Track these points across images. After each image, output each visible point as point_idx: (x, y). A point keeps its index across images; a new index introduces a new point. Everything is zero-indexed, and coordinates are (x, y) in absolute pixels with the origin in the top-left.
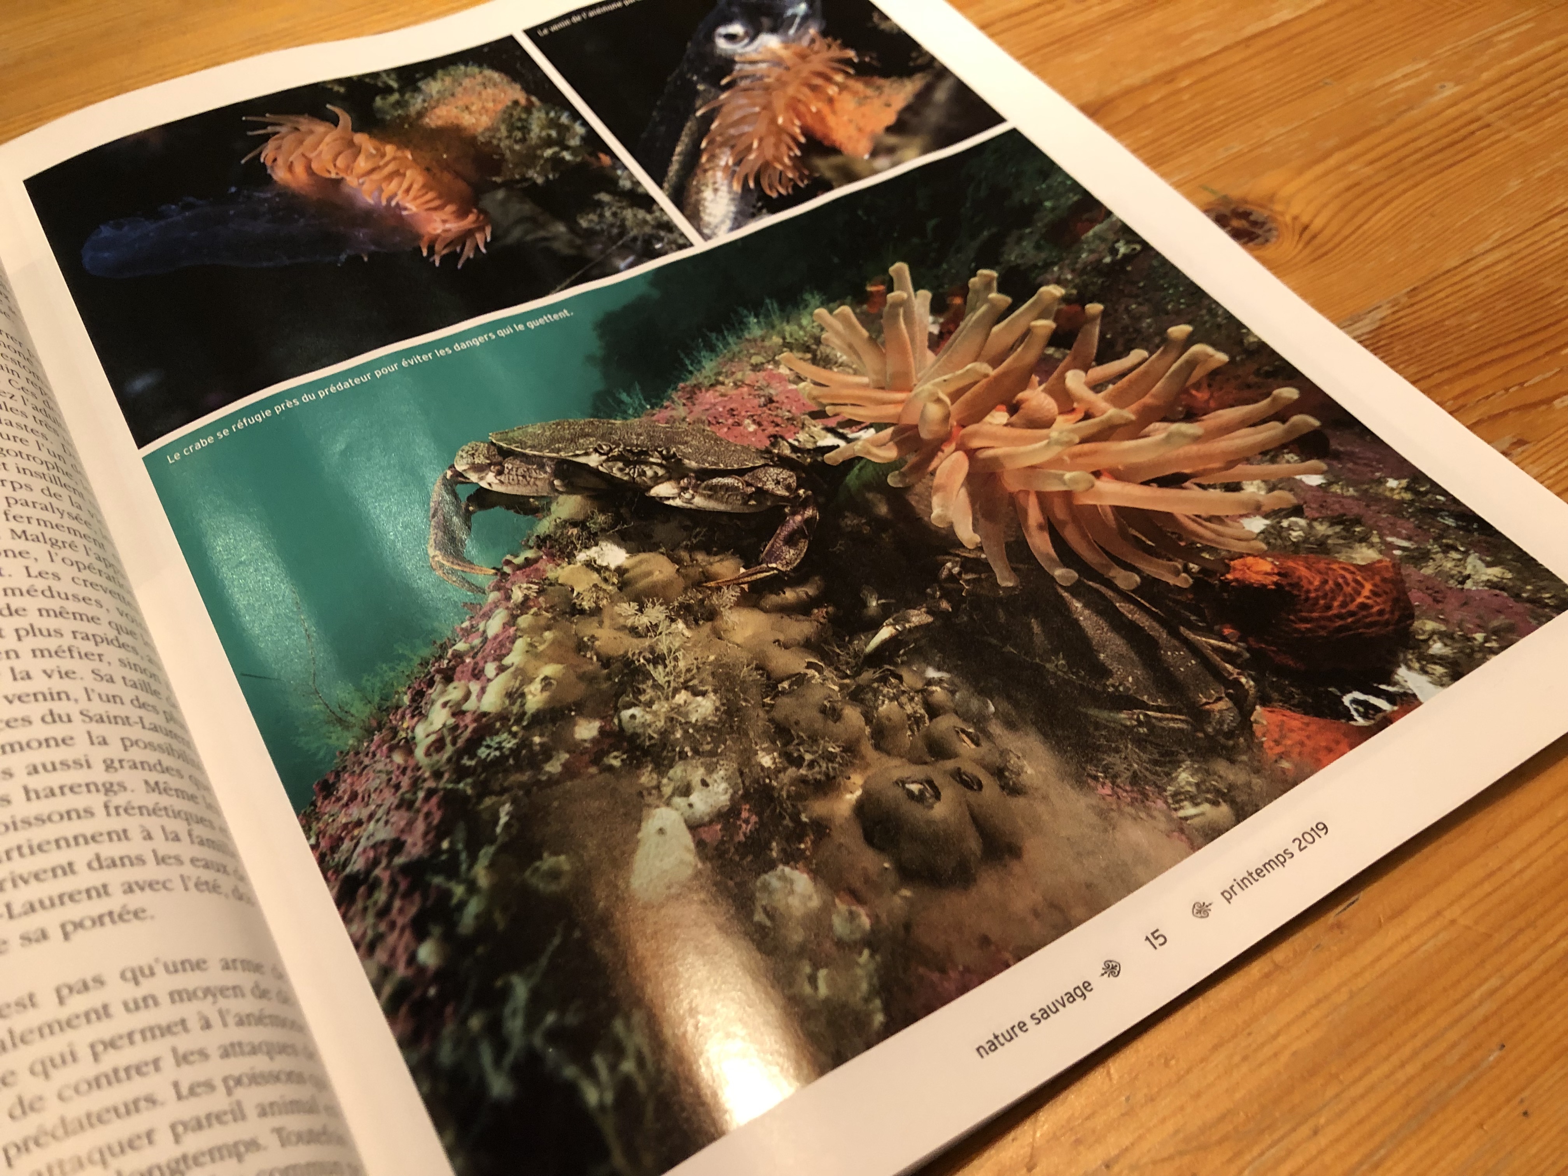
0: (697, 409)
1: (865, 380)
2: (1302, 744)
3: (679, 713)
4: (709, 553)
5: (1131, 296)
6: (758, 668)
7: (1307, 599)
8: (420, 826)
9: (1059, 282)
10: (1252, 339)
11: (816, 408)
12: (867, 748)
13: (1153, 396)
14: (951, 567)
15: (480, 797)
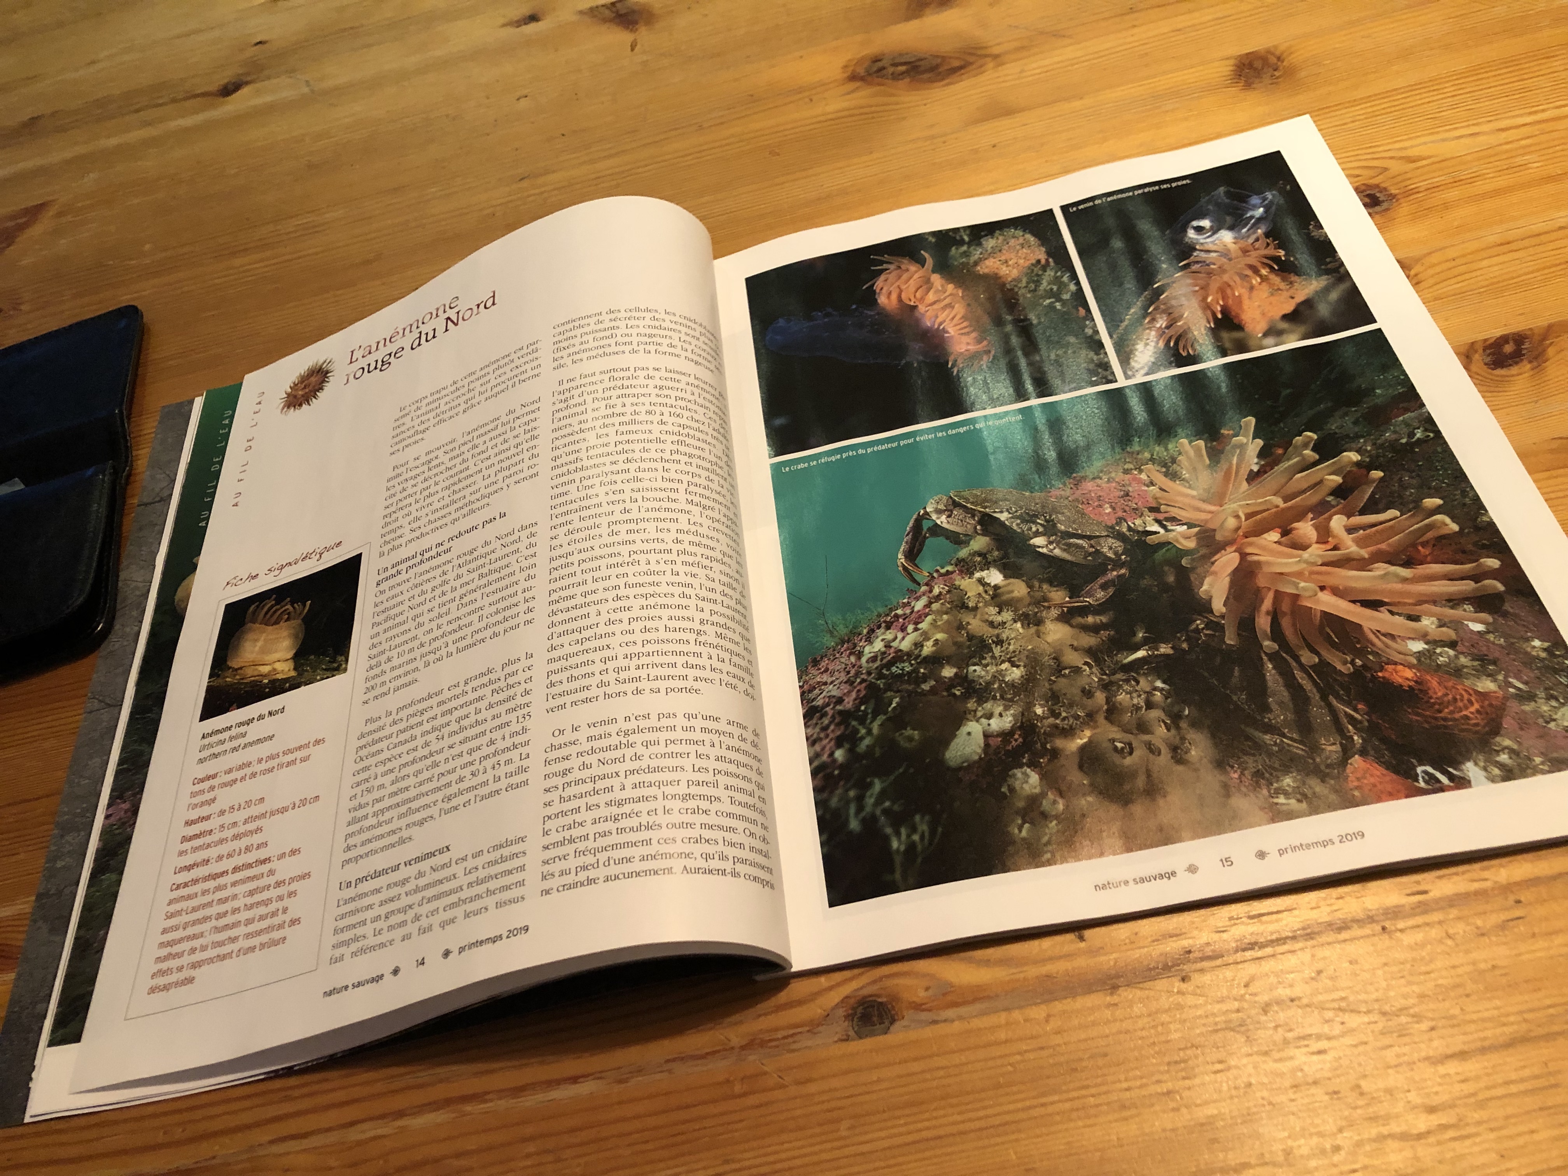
0: (1079, 492)
1: (1194, 493)
2: (1374, 786)
3: (1001, 674)
4: (1051, 585)
5: (1408, 470)
6: (1054, 658)
7: (1428, 702)
8: (854, 695)
9: (1358, 451)
10: (1485, 519)
11: (1154, 505)
12: (1101, 719)
13: (1389, 545)
14: (1199, 623)
15: (886, 691)
